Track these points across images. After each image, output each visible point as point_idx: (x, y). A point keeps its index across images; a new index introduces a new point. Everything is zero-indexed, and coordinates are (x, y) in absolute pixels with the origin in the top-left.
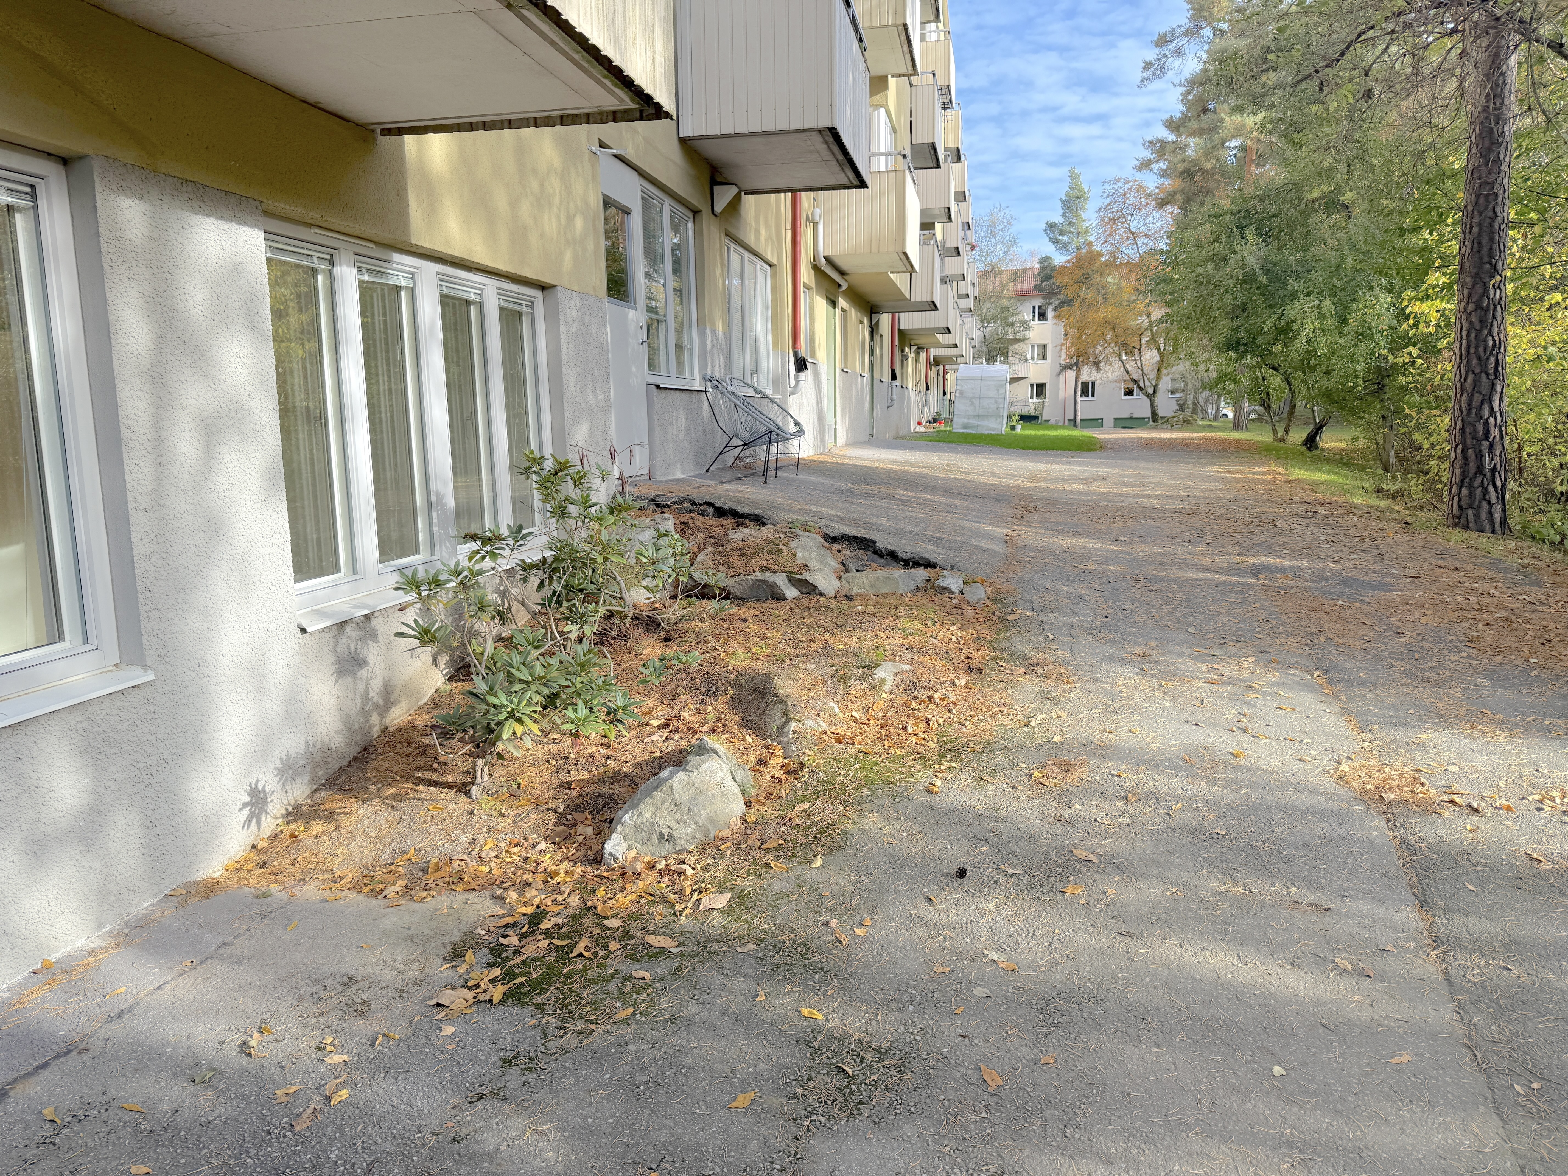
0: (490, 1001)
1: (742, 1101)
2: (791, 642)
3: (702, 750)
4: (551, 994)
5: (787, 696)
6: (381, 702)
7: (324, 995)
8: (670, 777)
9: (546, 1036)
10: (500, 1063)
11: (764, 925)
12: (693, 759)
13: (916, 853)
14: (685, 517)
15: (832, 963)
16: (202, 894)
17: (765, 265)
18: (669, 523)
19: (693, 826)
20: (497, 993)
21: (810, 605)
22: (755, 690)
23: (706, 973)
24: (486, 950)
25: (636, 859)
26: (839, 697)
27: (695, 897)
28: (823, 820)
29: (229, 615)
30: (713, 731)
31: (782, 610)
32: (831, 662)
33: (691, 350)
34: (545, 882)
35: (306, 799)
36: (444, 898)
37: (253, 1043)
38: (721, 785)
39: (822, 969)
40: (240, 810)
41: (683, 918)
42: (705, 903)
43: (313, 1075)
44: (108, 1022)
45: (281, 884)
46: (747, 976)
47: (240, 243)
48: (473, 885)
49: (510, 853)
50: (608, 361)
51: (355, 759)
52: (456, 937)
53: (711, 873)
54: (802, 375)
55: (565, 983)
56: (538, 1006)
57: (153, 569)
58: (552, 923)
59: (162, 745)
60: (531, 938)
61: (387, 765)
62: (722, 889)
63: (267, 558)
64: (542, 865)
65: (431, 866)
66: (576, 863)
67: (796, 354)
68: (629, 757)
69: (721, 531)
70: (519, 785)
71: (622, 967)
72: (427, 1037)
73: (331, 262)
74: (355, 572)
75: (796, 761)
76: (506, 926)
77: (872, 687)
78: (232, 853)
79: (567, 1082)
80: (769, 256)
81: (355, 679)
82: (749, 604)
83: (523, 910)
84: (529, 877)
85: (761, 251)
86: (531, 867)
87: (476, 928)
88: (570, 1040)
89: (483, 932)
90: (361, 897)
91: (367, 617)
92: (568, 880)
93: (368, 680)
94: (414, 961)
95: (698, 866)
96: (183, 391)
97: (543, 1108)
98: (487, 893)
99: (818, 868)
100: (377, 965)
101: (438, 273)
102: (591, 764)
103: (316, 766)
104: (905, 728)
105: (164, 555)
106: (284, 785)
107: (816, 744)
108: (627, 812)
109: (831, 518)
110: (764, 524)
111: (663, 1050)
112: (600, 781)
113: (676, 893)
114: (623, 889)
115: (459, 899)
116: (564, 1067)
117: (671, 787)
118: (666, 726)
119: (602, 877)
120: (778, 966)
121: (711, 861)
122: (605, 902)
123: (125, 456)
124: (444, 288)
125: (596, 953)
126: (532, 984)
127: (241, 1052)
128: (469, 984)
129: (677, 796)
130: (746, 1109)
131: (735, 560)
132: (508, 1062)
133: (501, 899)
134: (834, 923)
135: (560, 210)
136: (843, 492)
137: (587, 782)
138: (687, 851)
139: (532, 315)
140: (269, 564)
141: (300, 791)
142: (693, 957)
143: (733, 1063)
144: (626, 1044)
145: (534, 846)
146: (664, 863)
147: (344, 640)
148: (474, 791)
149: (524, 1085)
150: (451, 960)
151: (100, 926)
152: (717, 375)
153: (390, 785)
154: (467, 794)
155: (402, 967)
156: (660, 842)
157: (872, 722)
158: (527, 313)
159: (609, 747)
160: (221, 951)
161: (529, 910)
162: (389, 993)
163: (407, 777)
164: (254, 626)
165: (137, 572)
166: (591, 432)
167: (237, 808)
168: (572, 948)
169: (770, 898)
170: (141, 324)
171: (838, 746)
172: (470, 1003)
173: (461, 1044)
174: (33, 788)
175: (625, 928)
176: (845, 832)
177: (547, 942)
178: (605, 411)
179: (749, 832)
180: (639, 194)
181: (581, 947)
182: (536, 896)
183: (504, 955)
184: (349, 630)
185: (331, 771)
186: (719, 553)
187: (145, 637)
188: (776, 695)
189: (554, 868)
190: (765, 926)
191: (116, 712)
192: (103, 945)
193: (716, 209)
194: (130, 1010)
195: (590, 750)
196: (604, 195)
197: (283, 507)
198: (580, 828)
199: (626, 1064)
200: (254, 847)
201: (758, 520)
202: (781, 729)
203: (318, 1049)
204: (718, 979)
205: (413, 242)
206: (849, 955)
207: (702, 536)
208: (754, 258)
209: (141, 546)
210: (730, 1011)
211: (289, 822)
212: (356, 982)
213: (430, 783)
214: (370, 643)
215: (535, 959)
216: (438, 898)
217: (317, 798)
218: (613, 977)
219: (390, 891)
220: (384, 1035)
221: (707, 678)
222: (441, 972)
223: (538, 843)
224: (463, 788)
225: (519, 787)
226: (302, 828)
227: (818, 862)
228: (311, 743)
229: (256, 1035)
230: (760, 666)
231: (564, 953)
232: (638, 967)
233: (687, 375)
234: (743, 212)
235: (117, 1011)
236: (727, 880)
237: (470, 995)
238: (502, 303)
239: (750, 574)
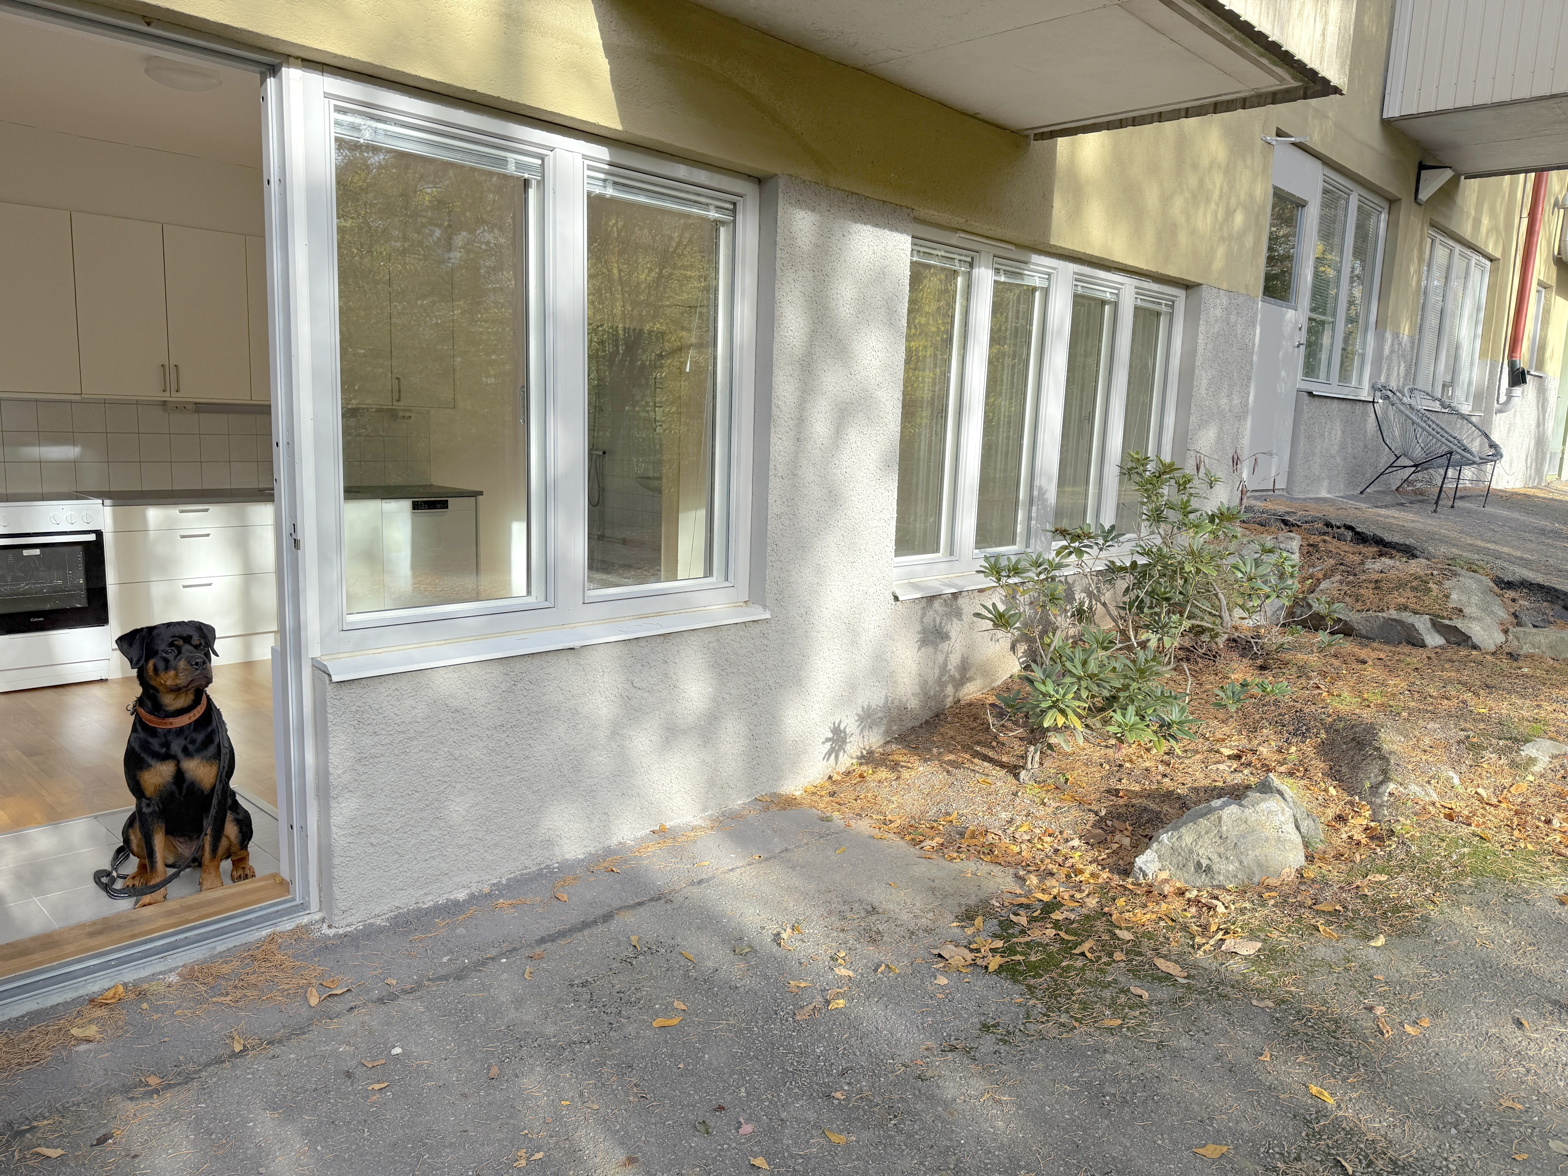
0: (986, 967)
1: (1212, 1151)
2: (1416, 695)
3: (1265, 788)
4: (1044, 981)
5: (1391, 753)
6: (957, 676)
7: (849, 915)
8: (1221, 808)
9: (1028, 1017)
10: (978, 1026)
11: (1290, 986)
12: (1253, 795)
13: (1518, 967)
14: (1315, 539)
15: (1364, 1051)
16: (782, 805)
17: (1483, 260)
18: (1295, 542)
19: (1237, 864)
20: (995, 962)
21: (1455, 657)
22: (1353, 739)
23: (1210, 1014)
24: (996, 921)
25: (1166, 881)
26: (1464, 768)
27: (1220, 935)
28: (1400, 898)
29: (836, 575)
30: (1291, 774)
31: (1416, 657)
32: (1463, 725)
33: (1363, 356)
34: (1068, 876)
35: (879, 747)
36: (971, 864)
37: (784, 935)
38: (1279, 829)
39: (1350, 1053)
40: (823, 743)
41: (1200, 952)
42: (1230, 944)
43: (822, 979)
44: (691, 885)
45: (842, 814)
46: (1256, 1031)
47: (890, 248)
48: (1000, 860)
49: (1042, 840)
50: (1251, 365)
51: (927, 722)
52: (972, 901)
53: (1246, 917)
54: (1518, 391)
55: (1061, 975)
56: (1029, 987)
57: (781, 527)
58: (1064, 916)
59: (769, 673)
60: (1040, 924)
61: (951, 733)
62: (1253, 935)
63: (874, 530)
64: (1070, 860)
65: (968, 832)
66: (1104, 868)
67: (1512, 364)
68: (1188, 780)
69: (1357, 559)
70: (1067, 780)
71: (1122, 979)
72: (922, 980)
73: (971, 265)
74: (952, 553)
75: (1385, 826)
76: (1021, 905)
77: (1513, 764)
78: (812, 778)
79: (1035, 1065)
80: (1490, 249)
81: (936, 650)
82: (1375, 645)
83: (1040, 896)
84: (1054, 868)
85: (1480, 244)
86: (1060, 860)
87: (992, 899)
88: (1050, 1029)
89: (998, 905)
90: (902, 843)
91: (955, 595)
92: (1092, 881)
93: (947, 654)
94: (930, 910)
95: (1233, 907)
96: (824, 379)
97: (1007, 1080)
98: (1012, 871)
99: (1377, 948)
100: (898, 904)
101: (1075, 273)
102: (1146, 777)
103: (892, 721)
104: (1548, 822)
105: (791, 517)
106: (862, 731)
107: (1416, 814)
108: (1167, 832)
109: (1511, 560)
110: (1414, 556)
111: (1141, 1071)
112: (1150, 796)
113: (1200, 926)
114: (1145, 906)
115: (984, 868)
116: (1037, 1051)
117: (1220, 818)
118: (1238, 757)
119: (1126, 888)
120: (1296, 1033)
121: (1248, 905)
122: (1121, 913)
123: (773, 430)
124: (1079, 288)
125: (1100, 957)
126: (1028, 964)
127: (774, 940)
128: (971, 946)
129: (1224, 828)
130: (1214, 1161)
131: (1367, 592)
132: (986, 1028)
133: (1022, 879)
134: (1380, 1010)
135: (1217, 205)
136: (1543, 532)
137: (1136, 794)
138: (1225, 888)
139: (1171, 315)
140: (875, 536)
141: (875, 740)
142: (1200, 993)
143: (1213, 1111)
144: (1105, 1051)
145: (1067, 841)
146: (1195, 893)
147: (931, 613)
148: (1023, 774)
149: (995, 1053)
150: (963, 920)
151: (704, 810)
152: (1393, 385)
153: (951, 752)
154: (1016, 776)
155: (918, 912)
156: (1196, 871)
157: (1504, 805)
158: (1166, 313)
159: (1169, 765)
160: (783, 855)
161: (1046, 898)
162: (901, 931)
163: (966, 748)
164: (855, 587)
165: (769, 527)
166: (1219, 439)
167: (821, 741)
168: (1076, 945)
169: (1308, 962)
170: (799, 319)
171: (1447, 822)
172: (967, 963)
173: (950, 997)
174: (672, 687)
175: (1137, 943)
176: (1426, 919)
177: (1054, 932)
178: (1241, 417)
179: (1303, 888)
180: (1320, 186)
181: (1085, 947)
182: (1056, 887)
183: (1010, 931)
184: (937, 604)
185: (904, 728)
186: (1348, 583)
187: (768, 582)
188: (1378, 749)
189: (1081, 866)
190: (1293, 989)
191: (738, 639)
192: (703, 825)
193: (1420, 197)
194: (708, 881)
195: (1147, 764)
196: (1275, 188)
197: (894, 486)
198: (1118, 837)
199: (1099, 1070)
200: (830, 778)
201: (1409, 552)
202: (1375, 789)
203: (832, 958)
204: (1222, 1023)
205: (1052, 242)
206: (1389, 1050)
207: (1332, 562)
208: (1468, 252)
209: (775, 507)
210: (1225, 1059)
211: (861, 764)
212: (878, 913)
213: (985, 758)
214: (955, 620)
215: (1039, 944)
216: (966, 862)
217: (888, 749)
218: (1110, 985)
219: (928, 844)
220: (887, 966)
221: (1299, 716)
222: (950, 927)
223: (1072, 839)
224: (1014, 770)
225: (1066, 782)
226: (870, 772)
227: (1381, 941)
228: (890, 699)
229: (789, 930)
230: (1367, 715)
231: (1068, 948)
232: (1139, 984)
233: (1354, 383)
234: (1459, 200)
235: (699, 878)
236: (1261, 929)
237: (970, 956)
238: (1139, 303)
239: (1382, 610)
